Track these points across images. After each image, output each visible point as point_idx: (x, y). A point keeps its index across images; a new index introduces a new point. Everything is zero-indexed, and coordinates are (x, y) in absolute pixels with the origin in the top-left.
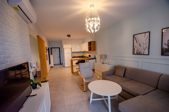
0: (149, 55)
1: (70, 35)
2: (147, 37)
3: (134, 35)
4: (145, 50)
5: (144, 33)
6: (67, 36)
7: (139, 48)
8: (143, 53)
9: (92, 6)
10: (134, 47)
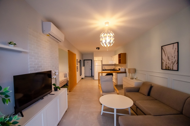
0: (178, 70)
1: (99, 48)
2: (176, 49)
3: (162, 46)
4: (173, 64)
5: (172, 45)
6: (97, 49)
7: (167, 62)
8: (172, 68)
9: (107, 23)
10: (163, 61)
